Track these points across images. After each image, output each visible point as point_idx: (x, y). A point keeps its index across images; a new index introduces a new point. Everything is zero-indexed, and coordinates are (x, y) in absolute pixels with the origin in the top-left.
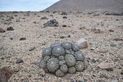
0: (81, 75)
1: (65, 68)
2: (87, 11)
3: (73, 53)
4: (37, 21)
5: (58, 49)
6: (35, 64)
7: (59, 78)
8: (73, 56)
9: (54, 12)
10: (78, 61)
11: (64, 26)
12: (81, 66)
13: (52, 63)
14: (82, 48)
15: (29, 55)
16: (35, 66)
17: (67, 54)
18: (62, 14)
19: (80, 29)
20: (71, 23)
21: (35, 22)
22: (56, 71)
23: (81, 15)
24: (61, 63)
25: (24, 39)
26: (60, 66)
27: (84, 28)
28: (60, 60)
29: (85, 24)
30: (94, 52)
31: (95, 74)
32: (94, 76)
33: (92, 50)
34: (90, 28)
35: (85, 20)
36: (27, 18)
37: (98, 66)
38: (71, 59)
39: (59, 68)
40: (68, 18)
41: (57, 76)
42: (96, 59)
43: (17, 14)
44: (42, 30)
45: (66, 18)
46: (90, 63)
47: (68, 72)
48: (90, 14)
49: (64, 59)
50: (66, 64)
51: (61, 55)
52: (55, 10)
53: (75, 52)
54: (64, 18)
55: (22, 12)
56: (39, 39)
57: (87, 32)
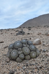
0: (34, 61)
1: (22, 56)
2: (43, 25)
3: (28, 46)
4: (13, 33)
5: (18, 44)
6: (5, 55)
7: (18, 63)
8: (28, 48)
9: (24, 28)
10: (32, 51)
11: (29, 34)
12: (34, 54)
13: (14, 53)
14: (38, 45)
15: (3, 50)
16: (4, 56)
17: (24, 46)
18: (28, 28)
19: (38, 34)
20: (33, 32)
21: (11, 34)
22: (16, 58)
23: (40, 27)
24: (19, 52)
25: (3, 42)
26: (19, 55)
27: (40, 34)
28: (19, 51)
29: (42, 32)
30: (45, 46)
31: (44, 60)
32: (43, 60)
33: (44, 45)
34: (44, 33)
35: (42, 29)
36: (8, 32)
37: (47, 54)
38: (26, 50)
39: (18, 56)
40: (31, 30)
41: (17, 62)
42: (45, 50)
43: (2, 31)
44: (15, 37)
45: (30, 30)
46: (41, 53)
47: (24, 59)
48: (45, 26)
49: (22, 50)
50: (23, 53)
51: (19, 47)
52: (25, 27)
53: (30, 45)
54: (29, 30)
55: (5, 29)
56: (12, 42)
57: (42, 36)
